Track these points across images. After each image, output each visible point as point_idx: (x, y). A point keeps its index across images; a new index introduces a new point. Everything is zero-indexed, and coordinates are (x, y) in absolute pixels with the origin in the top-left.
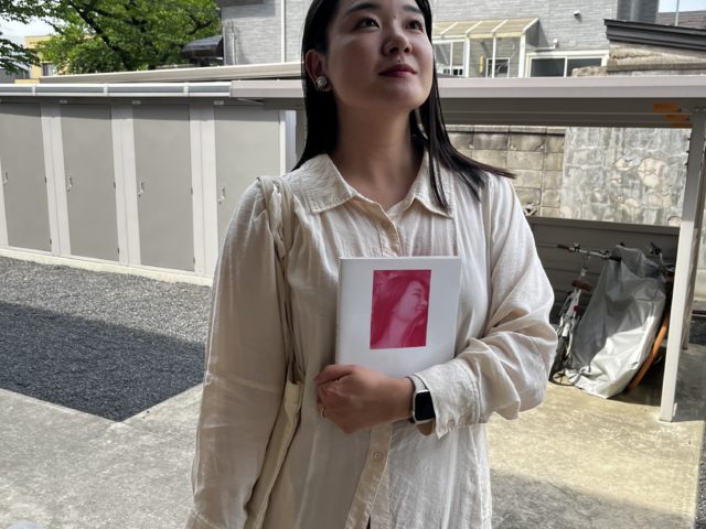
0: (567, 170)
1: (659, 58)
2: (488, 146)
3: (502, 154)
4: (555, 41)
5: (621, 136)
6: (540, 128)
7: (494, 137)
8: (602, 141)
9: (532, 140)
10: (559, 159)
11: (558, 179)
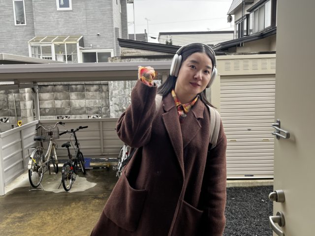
0: (111, 99)
1: (139, 53)
2: (76, 90)
3: (83, 93)
4: (91, 45)
5: (130, 84)
6: (98, 82)
7: (78, 86)
8: (123, 86)
9: (95, 87)
10: (107, 95)
11: (107, 102)
